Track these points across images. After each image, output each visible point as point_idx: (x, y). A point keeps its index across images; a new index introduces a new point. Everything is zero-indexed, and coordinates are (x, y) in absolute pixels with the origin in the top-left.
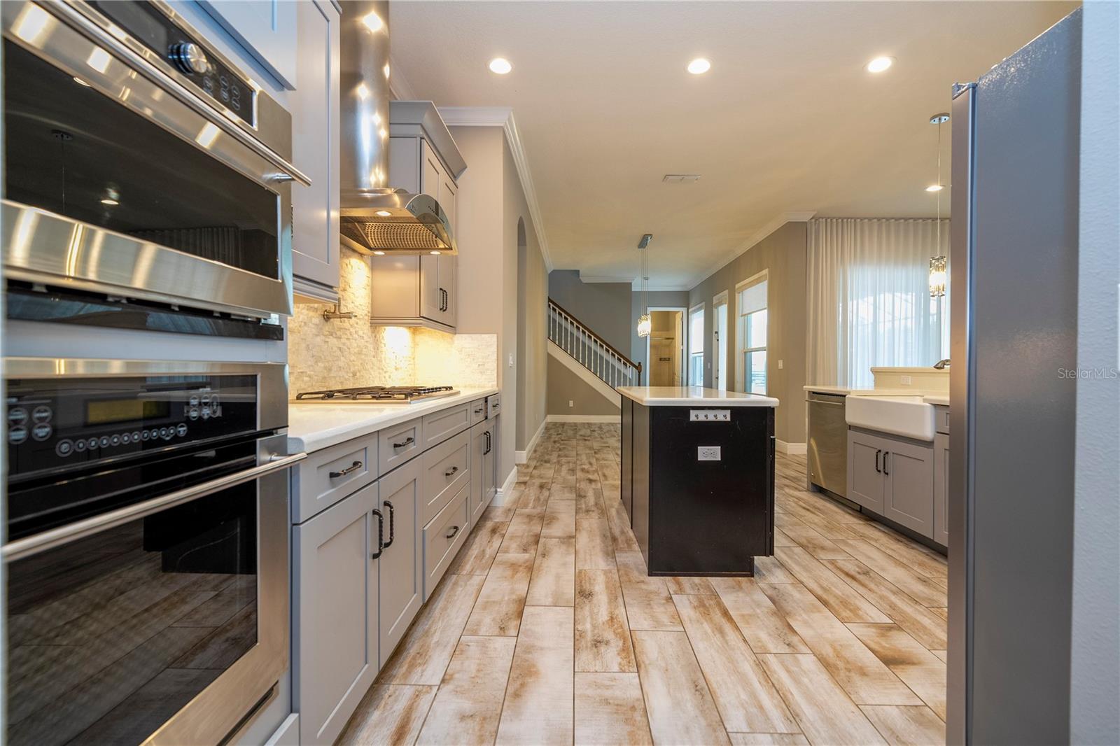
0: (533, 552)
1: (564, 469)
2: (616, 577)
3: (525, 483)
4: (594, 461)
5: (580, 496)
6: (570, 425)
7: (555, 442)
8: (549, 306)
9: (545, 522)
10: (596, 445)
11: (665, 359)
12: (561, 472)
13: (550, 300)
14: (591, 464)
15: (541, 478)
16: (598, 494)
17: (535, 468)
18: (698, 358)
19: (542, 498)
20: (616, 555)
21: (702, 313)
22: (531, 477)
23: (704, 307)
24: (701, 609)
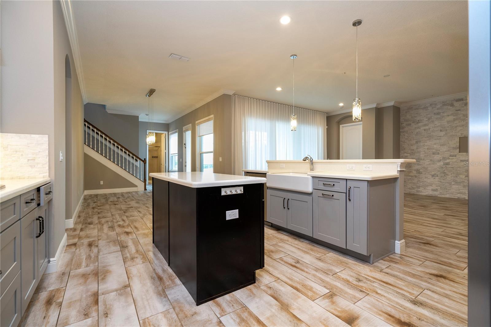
0: (94, 314)
1: (105, 227)
2: (174, 316)
3: (75, 244)
4: (125, 218)
5: (123, 247)
6: (102, 195)
7: (93, 208)
8: (85, 125)
9: (99, 278)
10: (123, 207)
11: (155, 157)
12: (103, 230)
13: (85, 121)
14: (123, 220)
15: (89, 237)
16: (136, 243)
17: (82, 230)
18: (174, 157)
19: (93, 255)
20: (167, 293)
21: (177, 134)
22: (80, 238)
23: (178, 131)
24: (243, 324)
